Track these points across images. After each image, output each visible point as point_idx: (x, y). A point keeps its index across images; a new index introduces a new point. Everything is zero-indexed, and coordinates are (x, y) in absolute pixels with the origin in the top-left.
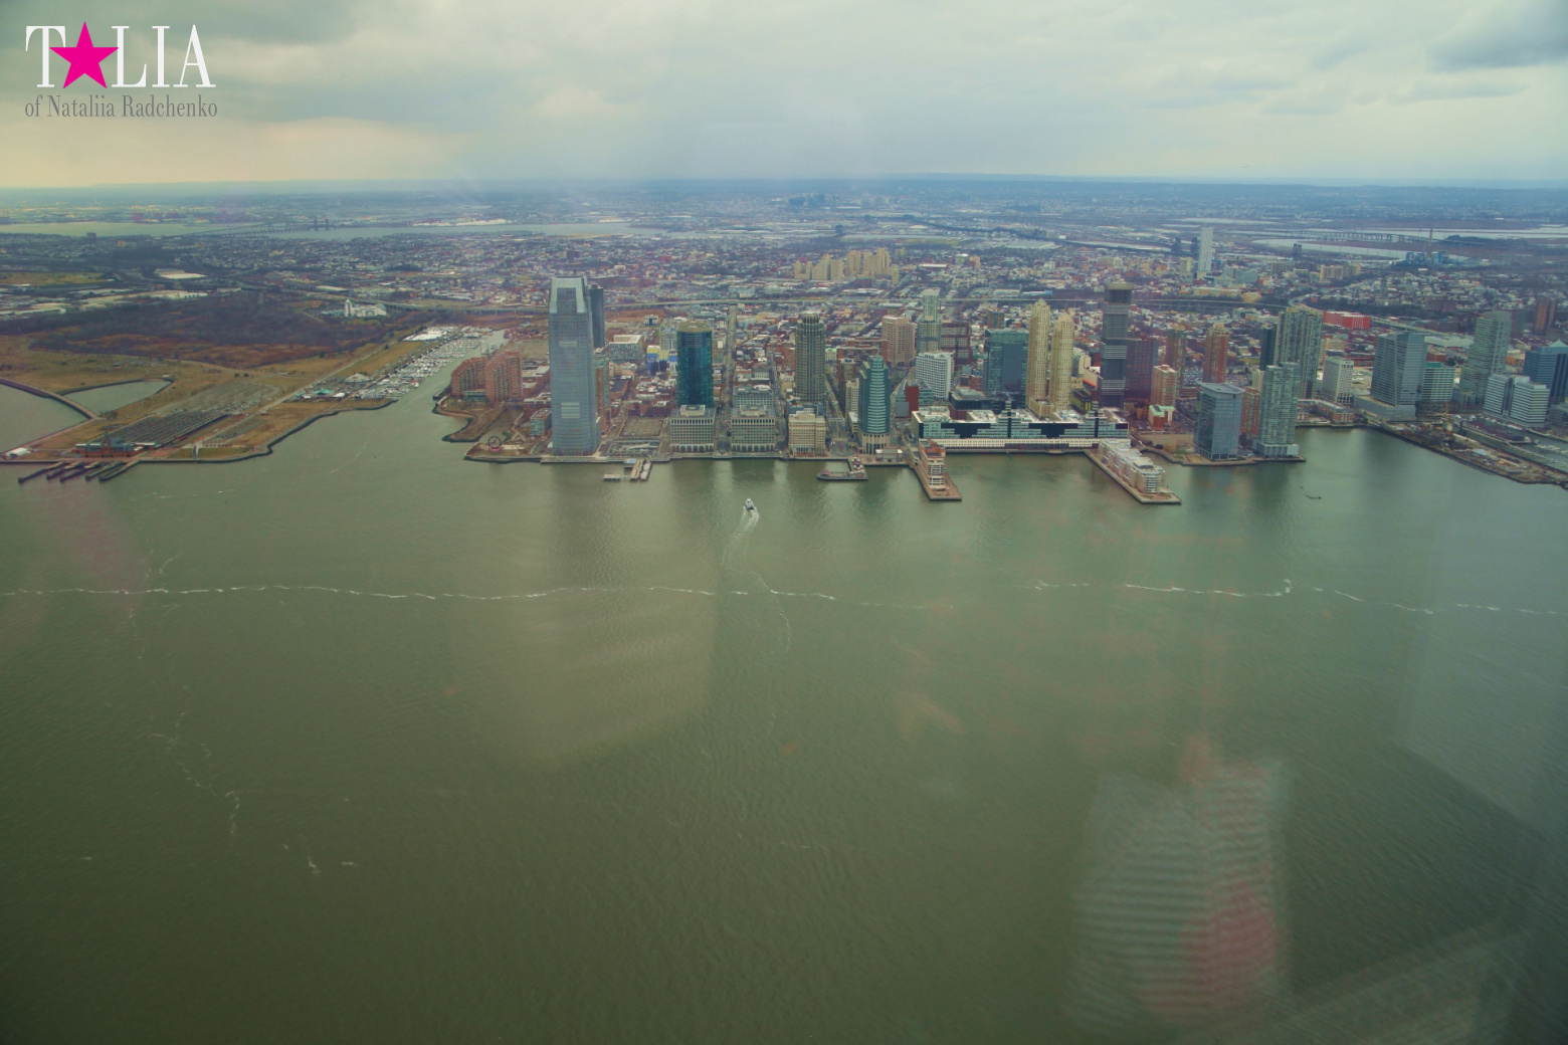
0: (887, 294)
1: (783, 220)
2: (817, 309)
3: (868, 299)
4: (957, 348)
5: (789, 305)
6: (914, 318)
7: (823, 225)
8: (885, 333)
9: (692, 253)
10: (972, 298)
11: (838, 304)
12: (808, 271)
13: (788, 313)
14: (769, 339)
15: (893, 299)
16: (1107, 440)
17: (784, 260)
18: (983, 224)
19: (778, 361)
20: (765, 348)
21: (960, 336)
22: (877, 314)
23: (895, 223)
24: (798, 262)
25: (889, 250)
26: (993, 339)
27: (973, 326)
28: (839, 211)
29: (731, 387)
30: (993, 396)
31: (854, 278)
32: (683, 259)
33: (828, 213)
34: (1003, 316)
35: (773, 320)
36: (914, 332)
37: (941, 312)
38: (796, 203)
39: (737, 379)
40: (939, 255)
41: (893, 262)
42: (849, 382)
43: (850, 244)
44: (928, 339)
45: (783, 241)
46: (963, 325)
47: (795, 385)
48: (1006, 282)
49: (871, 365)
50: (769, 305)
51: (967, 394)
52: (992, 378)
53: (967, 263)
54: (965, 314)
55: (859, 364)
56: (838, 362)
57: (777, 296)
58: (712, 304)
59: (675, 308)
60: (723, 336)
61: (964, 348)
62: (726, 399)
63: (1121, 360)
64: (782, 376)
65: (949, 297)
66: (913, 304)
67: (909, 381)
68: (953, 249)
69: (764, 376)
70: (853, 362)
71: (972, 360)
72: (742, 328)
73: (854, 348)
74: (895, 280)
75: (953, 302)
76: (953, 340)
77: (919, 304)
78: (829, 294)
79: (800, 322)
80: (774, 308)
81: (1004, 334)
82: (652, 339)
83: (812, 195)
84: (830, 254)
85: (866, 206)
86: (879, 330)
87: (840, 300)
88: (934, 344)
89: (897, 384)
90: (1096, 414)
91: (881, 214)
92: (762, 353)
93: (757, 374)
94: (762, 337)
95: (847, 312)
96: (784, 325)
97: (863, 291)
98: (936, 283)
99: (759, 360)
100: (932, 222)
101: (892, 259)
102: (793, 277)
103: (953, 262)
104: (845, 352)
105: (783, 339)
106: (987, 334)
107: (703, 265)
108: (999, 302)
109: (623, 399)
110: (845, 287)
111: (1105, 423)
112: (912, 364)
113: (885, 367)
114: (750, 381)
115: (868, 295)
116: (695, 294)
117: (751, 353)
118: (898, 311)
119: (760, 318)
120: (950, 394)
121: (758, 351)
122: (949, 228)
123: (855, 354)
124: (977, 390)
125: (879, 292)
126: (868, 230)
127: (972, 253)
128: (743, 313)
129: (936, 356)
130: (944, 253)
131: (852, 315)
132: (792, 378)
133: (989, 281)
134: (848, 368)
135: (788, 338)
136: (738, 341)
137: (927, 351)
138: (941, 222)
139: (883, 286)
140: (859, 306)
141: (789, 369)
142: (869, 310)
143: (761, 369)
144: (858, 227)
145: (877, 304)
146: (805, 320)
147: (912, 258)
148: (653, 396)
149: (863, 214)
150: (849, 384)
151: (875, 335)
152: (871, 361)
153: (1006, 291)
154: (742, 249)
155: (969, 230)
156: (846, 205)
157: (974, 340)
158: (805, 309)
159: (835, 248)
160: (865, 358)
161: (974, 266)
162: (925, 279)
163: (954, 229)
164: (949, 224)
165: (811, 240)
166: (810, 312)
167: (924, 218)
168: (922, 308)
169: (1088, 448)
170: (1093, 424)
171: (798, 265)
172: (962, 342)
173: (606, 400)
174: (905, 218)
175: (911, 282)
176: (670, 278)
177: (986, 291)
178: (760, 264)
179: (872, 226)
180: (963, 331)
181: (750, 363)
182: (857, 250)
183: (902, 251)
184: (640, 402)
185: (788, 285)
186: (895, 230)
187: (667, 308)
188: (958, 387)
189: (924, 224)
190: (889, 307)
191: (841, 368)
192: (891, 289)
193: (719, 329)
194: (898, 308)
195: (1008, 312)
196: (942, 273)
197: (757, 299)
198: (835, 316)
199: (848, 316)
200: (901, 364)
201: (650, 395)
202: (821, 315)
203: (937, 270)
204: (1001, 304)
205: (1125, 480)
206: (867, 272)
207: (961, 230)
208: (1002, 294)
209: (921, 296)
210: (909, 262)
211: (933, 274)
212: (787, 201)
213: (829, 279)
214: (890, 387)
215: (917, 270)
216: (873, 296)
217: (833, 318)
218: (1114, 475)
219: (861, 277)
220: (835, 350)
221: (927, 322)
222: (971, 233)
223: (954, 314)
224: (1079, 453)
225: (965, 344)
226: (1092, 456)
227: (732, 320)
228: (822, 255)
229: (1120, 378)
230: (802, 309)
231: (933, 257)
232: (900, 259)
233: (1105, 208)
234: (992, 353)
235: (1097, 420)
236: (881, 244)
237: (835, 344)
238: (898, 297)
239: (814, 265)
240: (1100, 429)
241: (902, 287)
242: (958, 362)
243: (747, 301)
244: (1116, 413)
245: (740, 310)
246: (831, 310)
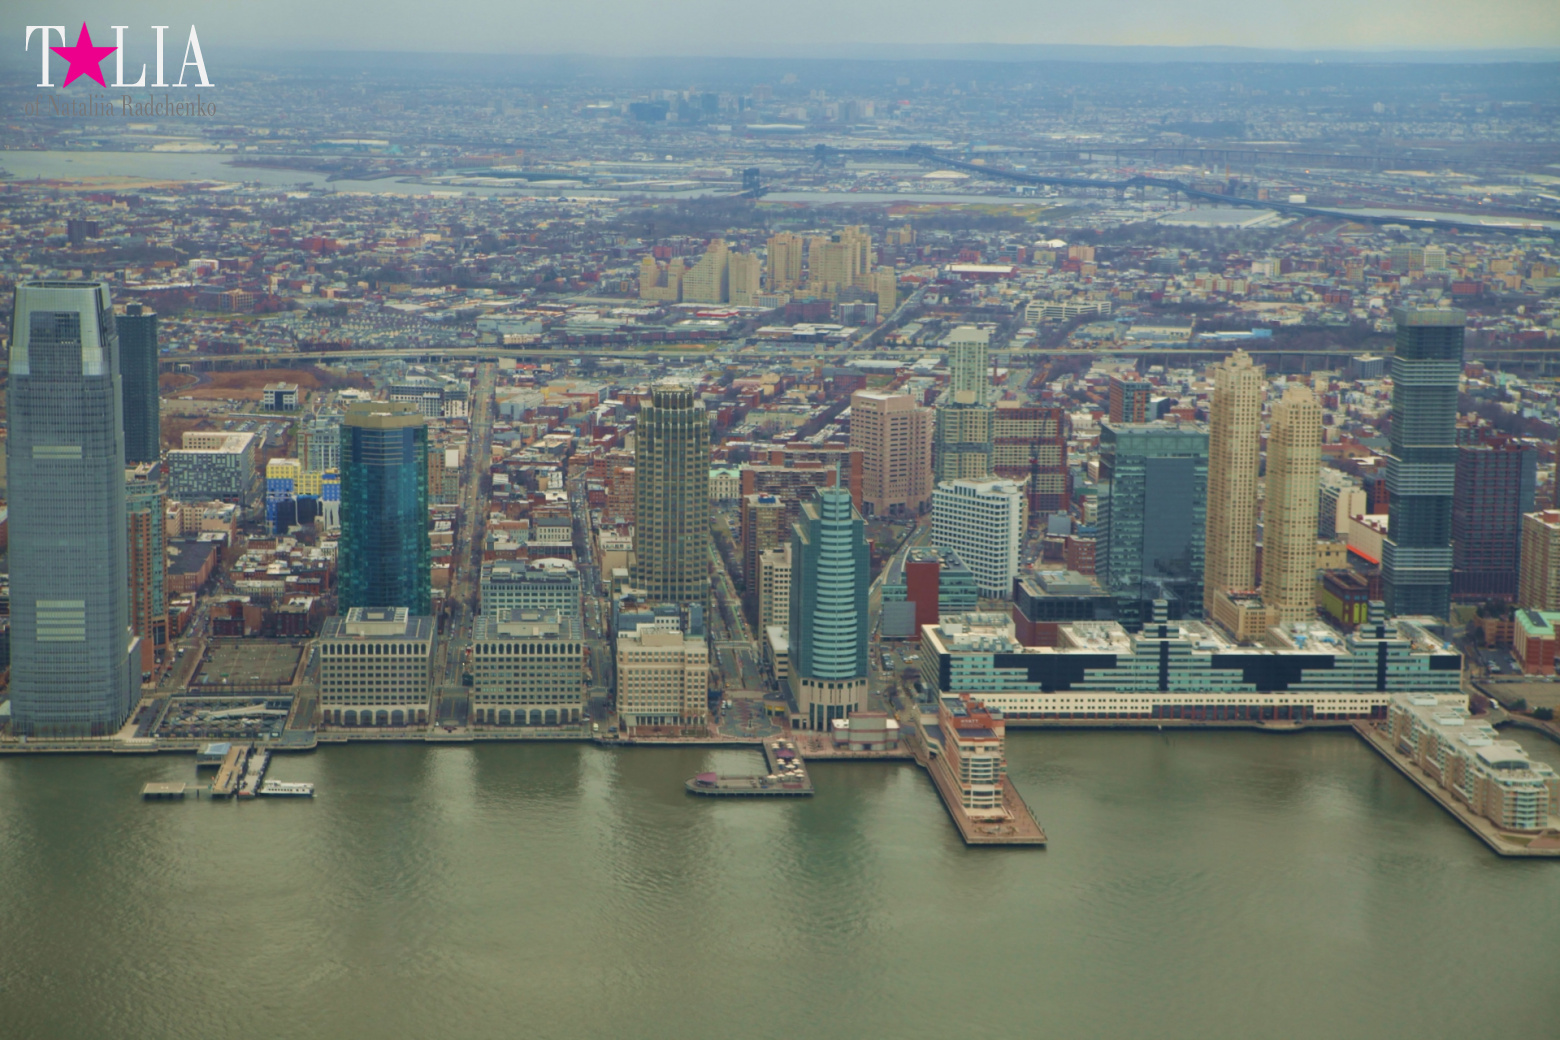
0: (867, 336)
1: (615, 155)
2: (693, 372)
3: (820, 349)
4: (1035, 469)
5: (626, 363)
6: (930, 397)
7: (711, 167)
8: (857, 434)
9: (388, 232)
10: (1074, 346)
11: (745, 360)
12: (673, 281)
13: (623, 382)
14: (574, 445)
15: (879, 349)
16: (1409, 696)
17: (617, 253)
18: (1103, 169)
19: (596, 501)
20: (563, 469)
21: (1042, 441)
22: (839, 387)
23: (887, 165)
24: (650, 259)
25: (872, 231)
26: (1122, 447)
27: (1076, 417)
28: (751, 134)
29: (477, 562)
30: (1123, 587)
31: (787, 298)
32: (366, 247)
33: (725, 138)
34: (1146, 391)
35: (585, 400)
36: (930, 430)
37: (997, 381)
38: (648, 113)
39: (491, 544)
40: (993, 242)
41: (883, 258)
42: (769, 553)
43: (778, 215)
44: (962, 447)
45: (615, 207)
46: (1049, 414)
47: (633, 561)
48: (1157, 307)
49: (821, 511)
50: (577, 362)
51: (1058, 582)
52: (1119, 543)
53: (1062, 262)
54: (1057, 387)
55: (795, 509)
56: (742, 502)
57: (595, 340)
58: (435, 359)
59: (342, 367)
60: (460, 438)
61: (1052, 470)
62: (462, 593)
63: (1441, 499)
64: (605, 537)
65: (1017, 346)
66: (928, 362)
67: (918, 553)
68: (1029, 229)
69: (561, 538)
70: (778, 504)
71: (1072, 498)
72: (509, 418)
73: (782, 469)
74: (887, 302)
75: (1028, 358)
76: (1026, 449)
77: (944, 362)
78: (725, 337)
79: (646, 404)
80: (589, 369)
81: (1148, 436)
82: (280, 442)
83: (686, 94)
84: (729, 238)
85: (820, 124)
86: (845, 424)
87: (750, 351)
88: (978, 460)
89: (886, 556)
90: (1380, 633)
91: (854, 143)
92: (557, 479)
93: (540, 531)
94: (555, 440)
95: (767, 383)
96: (613, 411)
97: (806, 329)
98: (987, 310)
99: (549, 496)
100: (979, 162)
101: (879, 251)
102: (636, 295)
103: (1029, 261)
104: (760, 479)
105: (608, 445)
106: (1107, 435)
107: (414, 262)
108: (1140, 357)
109: (200, 593)
110: (763, 319)
111: (1403, 655)
112: (925, 508)
113: (856, 516)
114: (523, 549)
115: (818, 338)
116: (392, 335)
117: (528, 480)
118: (892, 380)
119: (551, 395)
120: (1017, 582)
121: (544, 474)
122: (1021, 178)
123: (784, 485)
124: (1083, 572)
125: (846, 332)
126: (820, 181)
127: (1075, 237)
128: (511, 381)
129: (984, 488)
130: (1006, 238)
131: (780, 389)
132: (627, 541)
133: (1116, 305)
134: (767, 517)
135: (621, 444)
136: (497, 449)
137: (961, 475)
138: (1000, 163)
139: (855, 319)
140: (798, 365)
141: (620, 520)
142: (820, 375)
143: (553, 519)
144: (797, 174)
145: (841, 361)
146: (658, 401)
147: (927, 250)
148: (278, 583)
149: (811, 143)
150: (768, 557)
151: (833, 438)
152: (820, 502)
153: (1158, 330)
154: (512, 223)
155: (1067, 183)
156: (769, 120)
157: (1078, 449)
158: (663, 372)
159: (740, 225)
160: (807, 493)
161: (1079, 270)
162: (958, 299)
163: (1033, 181)
164: (1019, 167)
165: (683, 204)
166: (675, 381)
167: (957, 154)
168: (947, 372)
169: (1363, 716)
170: (1372, 656)
171: (649, 265)
172: (1049, 455)
173: (156, 595)
174: (915, 153)
175: (924, 309)
176: (330, 291)
177: (1107, 332)
178: (556, 262)
179: (831, 171)
180: (1051, 425)
181: (525, 503)
182: (794, 229)
183: (905, 233)
184: (246, 599)
185: (625, 314)
186: (888, 181)
187: (321, 366)
188: (1037, 566)
189: (959, 167)
190: (871, 370)
191: (749, 517)
192: (874, 324)
193: (449, 421)
194: (894, 371)
195: (1162, 380)
196: (1001, 287)
197: (547, 347)
198: (738, 390)
199: (769, 390)
200: (897, 511)
201: (269, 584)
202: (702, 388)
203: (989, 278)
204: (1145, 361)
205: (1458, 798)
206: (817, 285)
207: (1050, 182)
208: (1146, 337)
209: (946, 342)
210: (921, 258)
211: (979, 288)
212: (624, 109)
213: (725, 299)
214: (869, 563)
215: (941, 280)
216: (832, 342)
217: (732, 394)
218: (1431, 786)
219: (805, 295)
220: (735, 474)
221: (960, 406)
222: (1075, 190)
223: (1030, 387)
224: (1340, 728)
225: (1055, 461)
226: (1374, 737)
227: (485, 398)
228: (708, 242)
229: (1440, 542)
230: (657, 374)
231: (980, 247)
232: (899, 250)
233: (1405, 127)
234: (1120, 482)
235: (1383, 647)
236: (852, 215)
237: (735, 457)
238: (893, 345)
239: (688, 265)
240: (1391, 668)
241: (902, 323)
242: (1038, 505)
243: (523, 352)
244: (1431, 629)
245: (503, 373)
246: (729, 375)
